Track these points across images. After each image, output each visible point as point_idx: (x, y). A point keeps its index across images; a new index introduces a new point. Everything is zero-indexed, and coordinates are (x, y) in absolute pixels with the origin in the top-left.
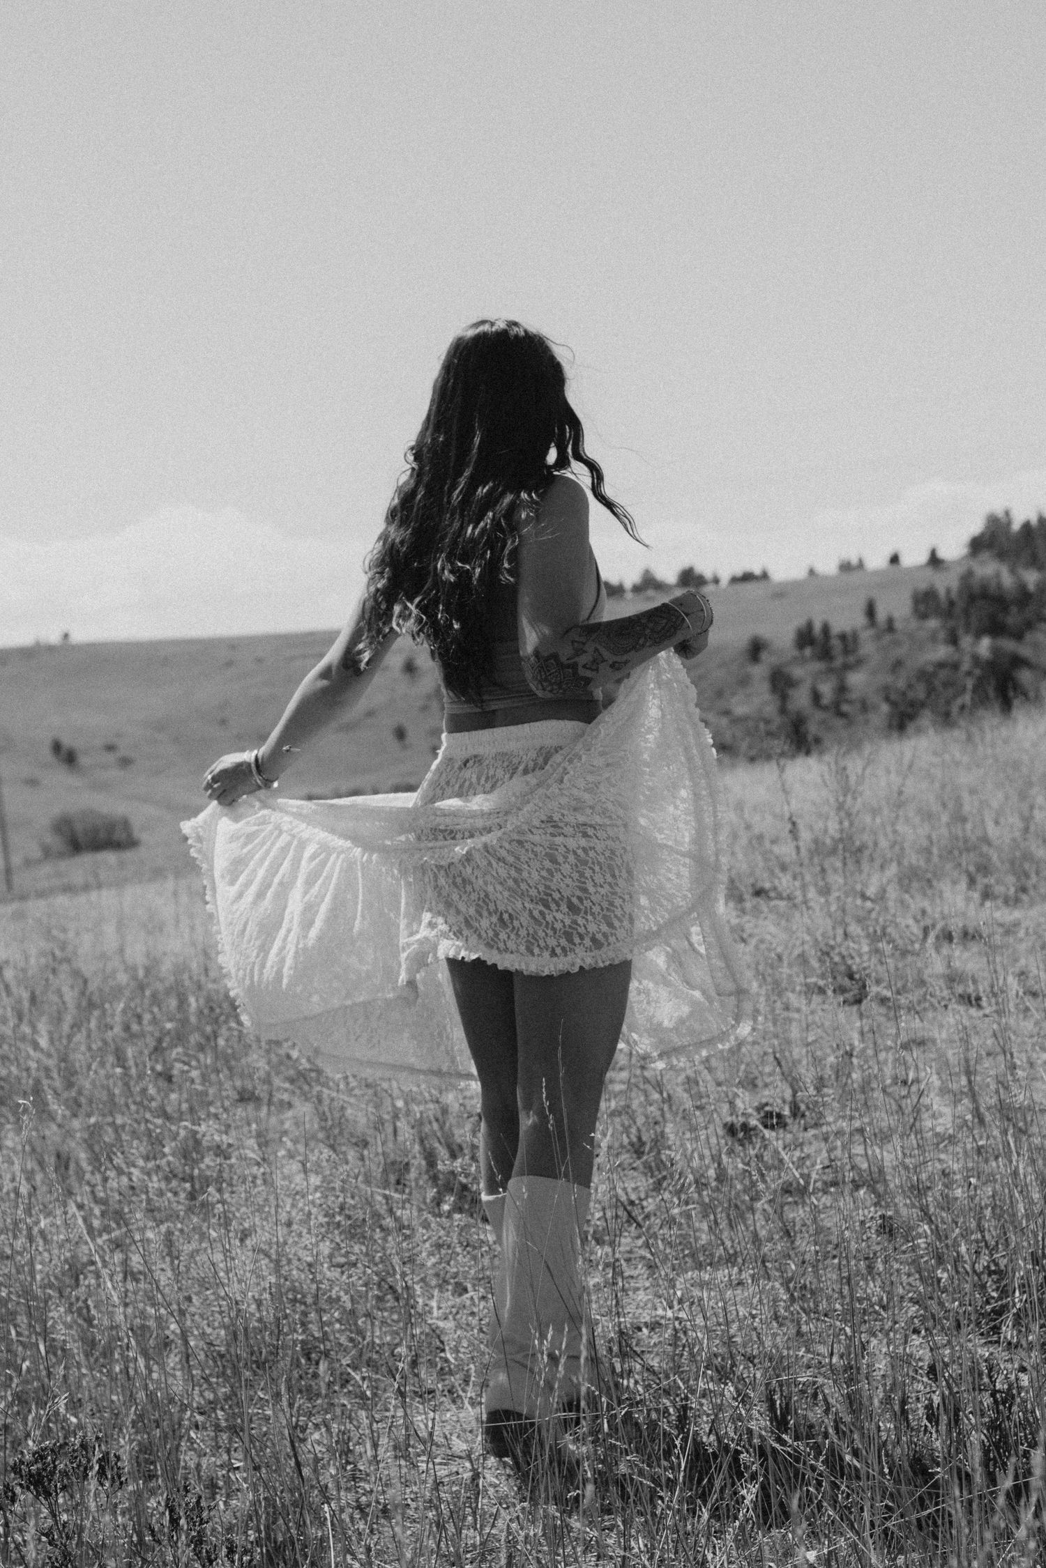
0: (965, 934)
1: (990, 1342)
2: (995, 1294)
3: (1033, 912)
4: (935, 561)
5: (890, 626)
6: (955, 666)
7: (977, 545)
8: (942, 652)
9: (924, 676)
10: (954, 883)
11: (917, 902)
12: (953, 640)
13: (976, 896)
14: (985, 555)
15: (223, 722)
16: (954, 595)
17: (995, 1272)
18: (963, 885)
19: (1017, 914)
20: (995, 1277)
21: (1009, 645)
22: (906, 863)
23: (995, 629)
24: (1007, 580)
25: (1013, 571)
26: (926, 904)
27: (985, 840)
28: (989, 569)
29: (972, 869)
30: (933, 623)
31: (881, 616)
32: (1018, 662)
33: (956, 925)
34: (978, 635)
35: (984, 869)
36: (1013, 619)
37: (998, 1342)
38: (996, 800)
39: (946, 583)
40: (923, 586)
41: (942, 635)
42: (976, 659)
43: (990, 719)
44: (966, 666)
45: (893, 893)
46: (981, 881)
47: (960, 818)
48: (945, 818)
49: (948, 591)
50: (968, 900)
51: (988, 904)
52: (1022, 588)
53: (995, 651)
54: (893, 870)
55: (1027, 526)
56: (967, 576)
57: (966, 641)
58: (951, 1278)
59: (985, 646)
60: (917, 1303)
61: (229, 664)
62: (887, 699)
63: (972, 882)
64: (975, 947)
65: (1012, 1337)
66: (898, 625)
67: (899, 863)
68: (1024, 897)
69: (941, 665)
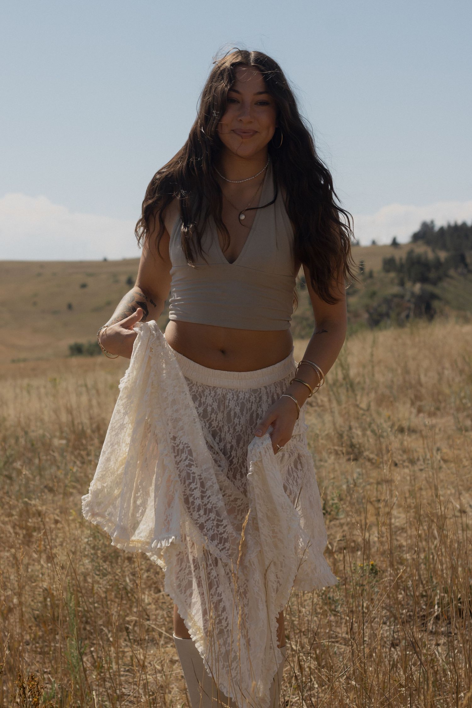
0: (409, 429)
1: (422, 631)
2: (424, 607)
3: (443, 420)
4: (395, 243)
5: (371, 275)
6: (402, 297)
7: (416, 237)
8: (396, 289)
9: (388, 301)
10: (404, 403)
11: (386, 412)
12: (402, 284)
13: (414, 411)
14: (420, 242)
15: (35, 304)
16: (404, 261)
17: (425, 596)
18: (408, 405)
19: (434, 421)
20: (425, 599)
21: (429, 288)
22: (380, 392)
23: (424, 279)
24: (431, 255)
25: (433, 251)
26: (390, 413)
27: (420, 383)
28: (421, 249)
29: (413, 397)
30: (392, 275)
31: (367, 269)
32: (434, 296)
33: (405, 424)
34: (414, 282)
35: (418, 397)
36: (432, 275)
37: (426, 631)
38: (425, 363)
39: (400, 255)
40: (388, 256)
41: (396, 281)
42: (413, 294)
43: (422, 323)
44: (408, 297)
45: (373, 406)
46: (418, 403)
47: (406, 371)
48: (399, 371)
49: (401, 259)
50: (411, 413)
51: (421, 415)
52: (438, 259)
53: (422, 290)
54: (373, 395)
55: (442, 229)
56: (411, 253)
57: (408, 285)
58: (404, 598)
59: (417, 288)
60: (386, 609)
61: (39, 275)
62: (368, 311)
63: (413, 404)
64: (414, 436)
65: (432, 628)
66: (375, 275)
67: (376, 392)
68: (438, 413)
69: (395, 296)
